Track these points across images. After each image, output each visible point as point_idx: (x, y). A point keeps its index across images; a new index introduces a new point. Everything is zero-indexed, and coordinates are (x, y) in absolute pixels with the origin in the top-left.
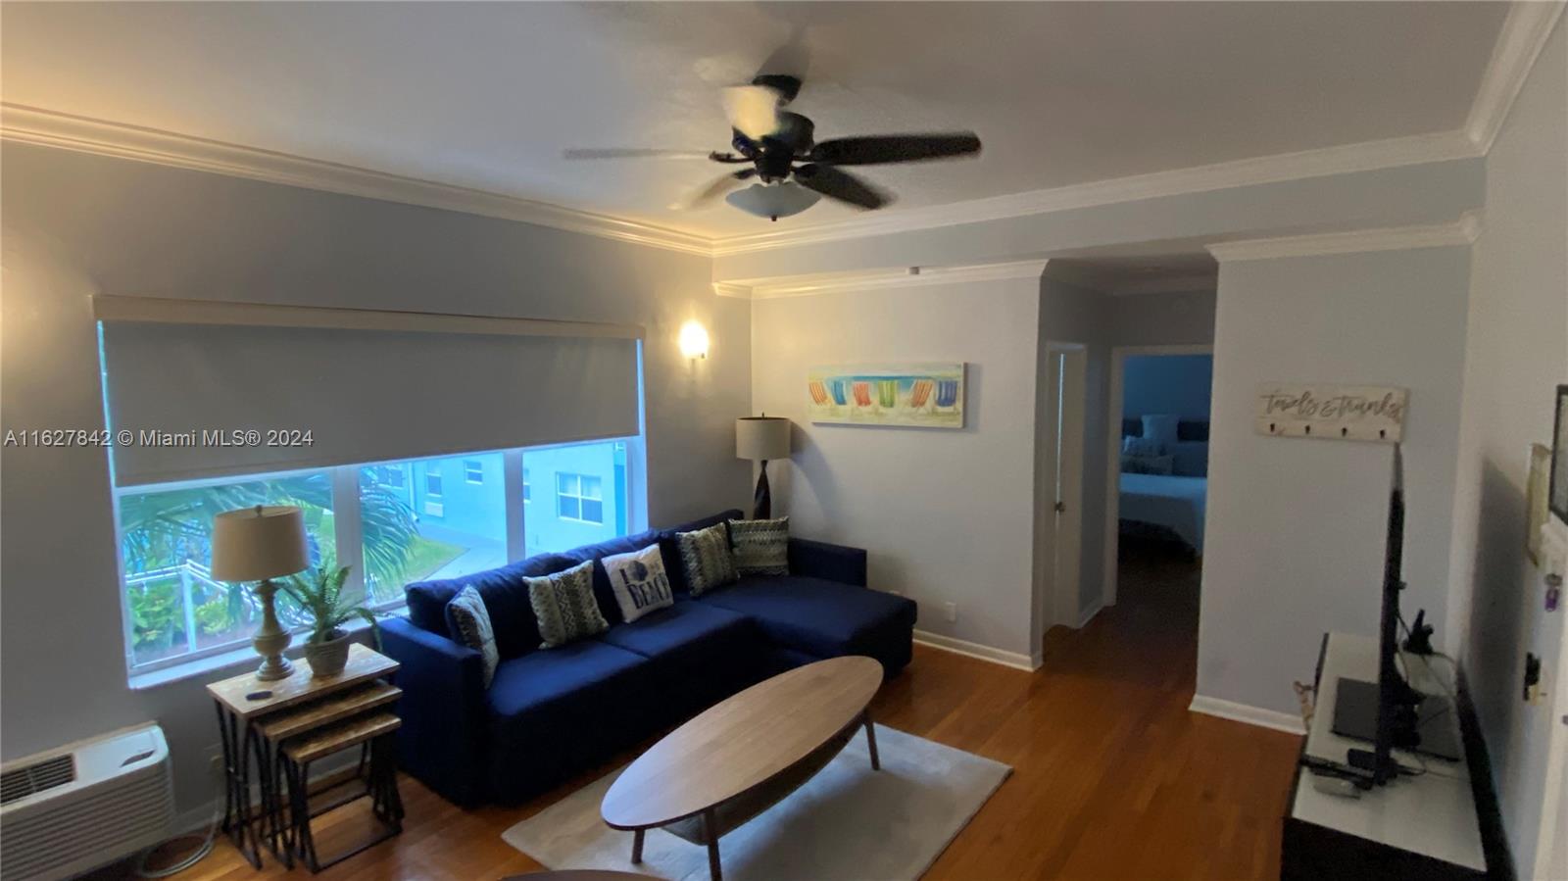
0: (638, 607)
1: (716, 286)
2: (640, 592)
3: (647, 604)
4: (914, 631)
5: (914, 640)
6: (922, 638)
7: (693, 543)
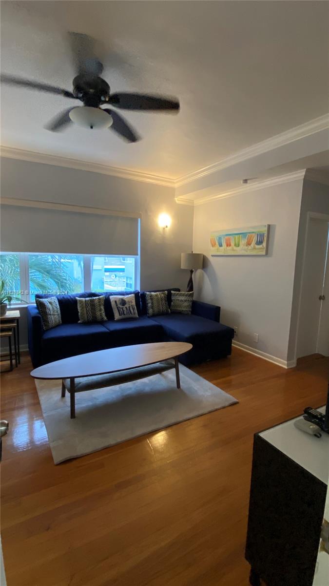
0: (120, 315)
1: (176, 199)
2: (121, 310)
3: (124, 314)
4: (233, 341)
5: (233, 345)
6: (235, 344)
7: (150, 296)
